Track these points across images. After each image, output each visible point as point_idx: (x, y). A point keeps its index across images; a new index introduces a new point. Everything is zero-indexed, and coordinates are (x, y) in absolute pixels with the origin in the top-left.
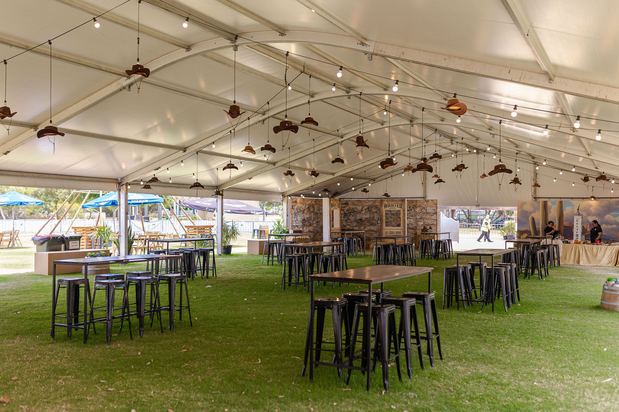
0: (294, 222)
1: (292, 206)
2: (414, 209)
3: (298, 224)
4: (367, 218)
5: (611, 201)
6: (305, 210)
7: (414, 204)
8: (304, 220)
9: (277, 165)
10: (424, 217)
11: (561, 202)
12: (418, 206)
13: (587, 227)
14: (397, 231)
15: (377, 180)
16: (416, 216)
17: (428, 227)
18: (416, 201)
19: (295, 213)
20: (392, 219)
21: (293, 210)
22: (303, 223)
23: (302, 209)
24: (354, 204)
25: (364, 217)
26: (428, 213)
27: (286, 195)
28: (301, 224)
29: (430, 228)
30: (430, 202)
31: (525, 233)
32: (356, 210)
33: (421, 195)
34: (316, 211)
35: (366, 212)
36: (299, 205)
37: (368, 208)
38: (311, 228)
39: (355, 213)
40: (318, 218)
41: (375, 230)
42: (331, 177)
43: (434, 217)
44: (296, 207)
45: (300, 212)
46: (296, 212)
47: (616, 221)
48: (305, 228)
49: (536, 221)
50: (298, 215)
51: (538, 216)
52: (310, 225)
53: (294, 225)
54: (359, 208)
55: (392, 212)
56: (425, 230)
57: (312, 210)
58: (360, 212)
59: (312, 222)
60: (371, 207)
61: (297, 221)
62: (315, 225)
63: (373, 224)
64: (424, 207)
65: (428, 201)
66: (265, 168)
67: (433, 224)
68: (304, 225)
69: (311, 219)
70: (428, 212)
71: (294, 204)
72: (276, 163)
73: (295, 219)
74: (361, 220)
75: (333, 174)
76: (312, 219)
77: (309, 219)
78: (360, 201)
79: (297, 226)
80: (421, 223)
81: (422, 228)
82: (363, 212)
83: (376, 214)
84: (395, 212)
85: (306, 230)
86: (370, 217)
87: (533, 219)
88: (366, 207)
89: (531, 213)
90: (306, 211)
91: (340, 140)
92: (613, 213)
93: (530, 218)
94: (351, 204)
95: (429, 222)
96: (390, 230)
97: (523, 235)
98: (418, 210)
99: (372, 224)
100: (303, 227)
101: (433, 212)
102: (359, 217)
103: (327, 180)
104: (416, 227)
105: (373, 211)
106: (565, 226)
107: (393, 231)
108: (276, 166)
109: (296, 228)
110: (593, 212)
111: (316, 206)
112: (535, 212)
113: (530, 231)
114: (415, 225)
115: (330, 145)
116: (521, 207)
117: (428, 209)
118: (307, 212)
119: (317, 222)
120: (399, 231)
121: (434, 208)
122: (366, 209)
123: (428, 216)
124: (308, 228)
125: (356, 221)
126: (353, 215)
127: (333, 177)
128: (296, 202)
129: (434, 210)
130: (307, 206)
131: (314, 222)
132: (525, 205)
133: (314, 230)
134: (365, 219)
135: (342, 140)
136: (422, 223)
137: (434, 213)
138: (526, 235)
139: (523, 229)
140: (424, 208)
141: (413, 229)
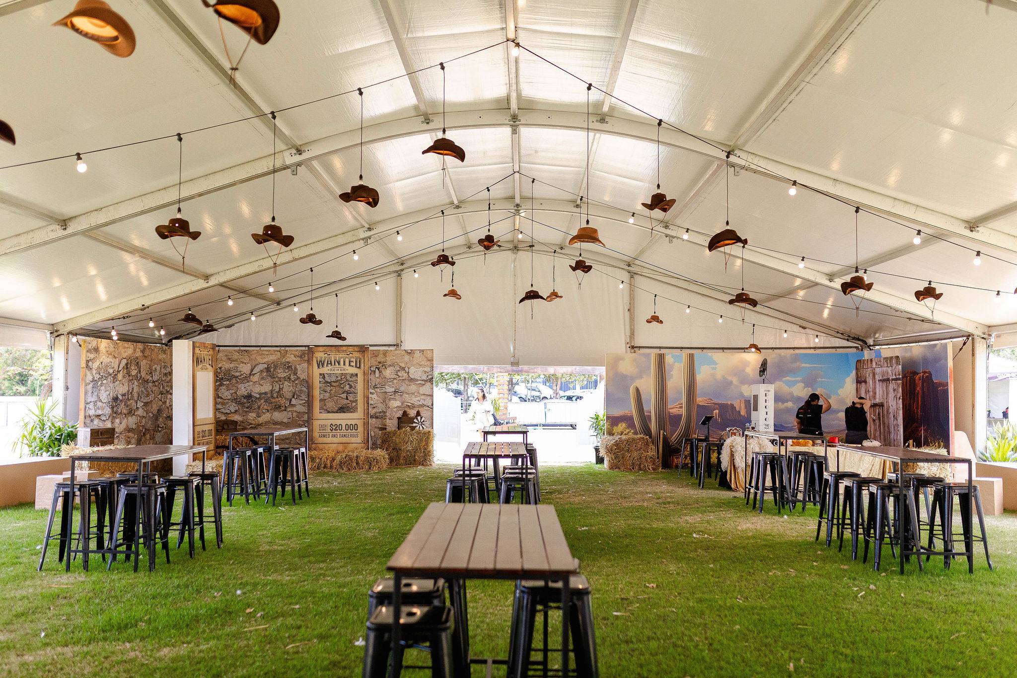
0: (91, 406)
1: (88, 361)
2: (380, 372)
3: (99, 412)
4: (266, 393)
5: (783, 354)
6: (119, 372)
7: (379, 359)
8: (116, 399)
9: (72, 228)
10: (402, 389)
11: (691, 356)
12: (388, 363)
13: (740, 407)
14: (349, 422)
15: (284, 304)
16: (383, 386)
17: (412, 413)
18: (385, 353)
19: (93, 380)
20: (328, 395)
21: (88, 373)
22: (113, 408)
23: (111, 371)
24: (231, 360)
25: (256, 390)
26: (411, 380)
27: (64, 330)
28: (108, 411)
29: (418, 414)
30: (417, 354)
31: (621, 422)
32: (238, 374)
33: (390, 340)
34: (143, 374)
35: (263, 379)
36: (104, 358)
37: (268, 369)
38: (132, 421)
39: (234, 381)
40: (148, 395)
41: (285, 420)
42: (201, 284)
43: (425, 390)
44: (95, 365)
45: (106, 378)
46: (97, 377)
47: (791, 394)
48: (117, 421)
49: (643, 397)
50: (102, 385)
51: (648, 385)
52: (131, 413)
53: (92, 412)
54: (245, 369)
55: (327, 379)
56: (405, 420)
57: (134, 373)
58: (247, 378)
59: (134, 404)
60: (276, 367)
61: (99, 404)
62: (140, 412)
63: (280, 407)
64: (403, 365)
65: (410, 353)
66: (31, 235)
67: (423, 406)
68: (115, 414)
69: (132, 396)
70: (412, 377)
71: (92, 356)
72: (70, 219)
73: (94, 399)
74: (249, 397)
75: (207, 277)
76: (136, 395)
77: (128, 396)
78: (246, 351)
79: (98, 416)
80: (395, 404)
81: (400, 414)
82: (256, 378)
83: (286, 383)
84: (333, 379)
85: (120, 425)
86: (272, 391)
87: (638, 390)
88: (261, 367)
89: (633, 379)
90: (120, 376)
91: (291, 159)
92: (788, 378)
93: (632, 390)
94: (224, 358)
95: (414, 400)
96: (329, 422)
97: (617, 425)
98: (388, 373)
99: (278, 408)
100: (114, 418)
101: (424, 378)
102: (243, 390)
103: (187, 291)
104: (385, 412)
105: (279, 375)
106: (699, 406)
107: (338, 422)
108: (70, 230)
109: (96, 422)
110: (751, 376)
111: (143, 363)
112: (641, 377)
113: (631, 418)
114: (381, 407)
115: (260, 172)
116: (613, 365)
117: (412, 370)
118: (124, 377)
119: (146, 404)
120: (353, 422)
121: (426, 369)
122: (261, 371)
123: (413, 388)
124: (124, 422)
125: (235, 400)
126: (227, 386)
127: (206, 285)
128: (96, 350)
129: (425, 372)
130: (124, 362)
131: (140, 404)
132: (621, 362)
133: (138, 427)
134: (260, 394)
135: (297, 158)
136: (398, 403)
137: (426, 381)
138: (624, 425)
139: (617, 412)
140: (403, 369)
141: (377, 418)
